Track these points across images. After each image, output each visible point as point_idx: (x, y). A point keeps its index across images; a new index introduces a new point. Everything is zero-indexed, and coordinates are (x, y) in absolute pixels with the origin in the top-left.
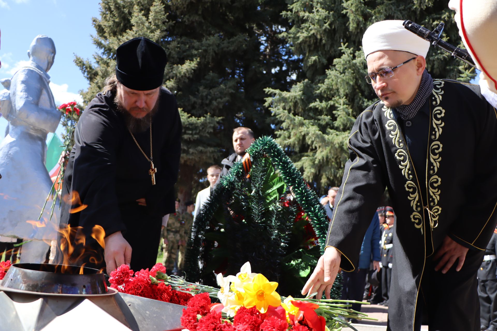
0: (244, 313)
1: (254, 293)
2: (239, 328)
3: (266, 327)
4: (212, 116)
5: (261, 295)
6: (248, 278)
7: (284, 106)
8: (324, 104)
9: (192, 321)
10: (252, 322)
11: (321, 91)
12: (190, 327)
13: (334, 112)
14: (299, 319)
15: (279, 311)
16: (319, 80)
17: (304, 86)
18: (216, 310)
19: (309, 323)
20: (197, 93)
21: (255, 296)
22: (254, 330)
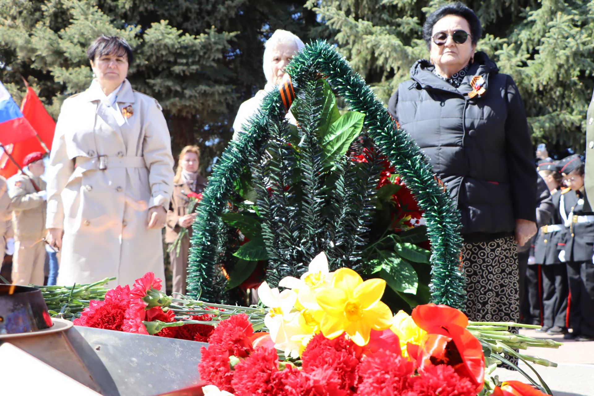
0: (322, 347)
1: (339, 308)
2: (314, 376)
4: (220, 31)
5: (353, 311)
6: (325, 282)
9: (222, 368)
10: (339, 364)
12: (219, 380)
13: (424, 9)
15: (387, 338)
18: (263, 345)
21: (342, 313)
22: (343, 380)
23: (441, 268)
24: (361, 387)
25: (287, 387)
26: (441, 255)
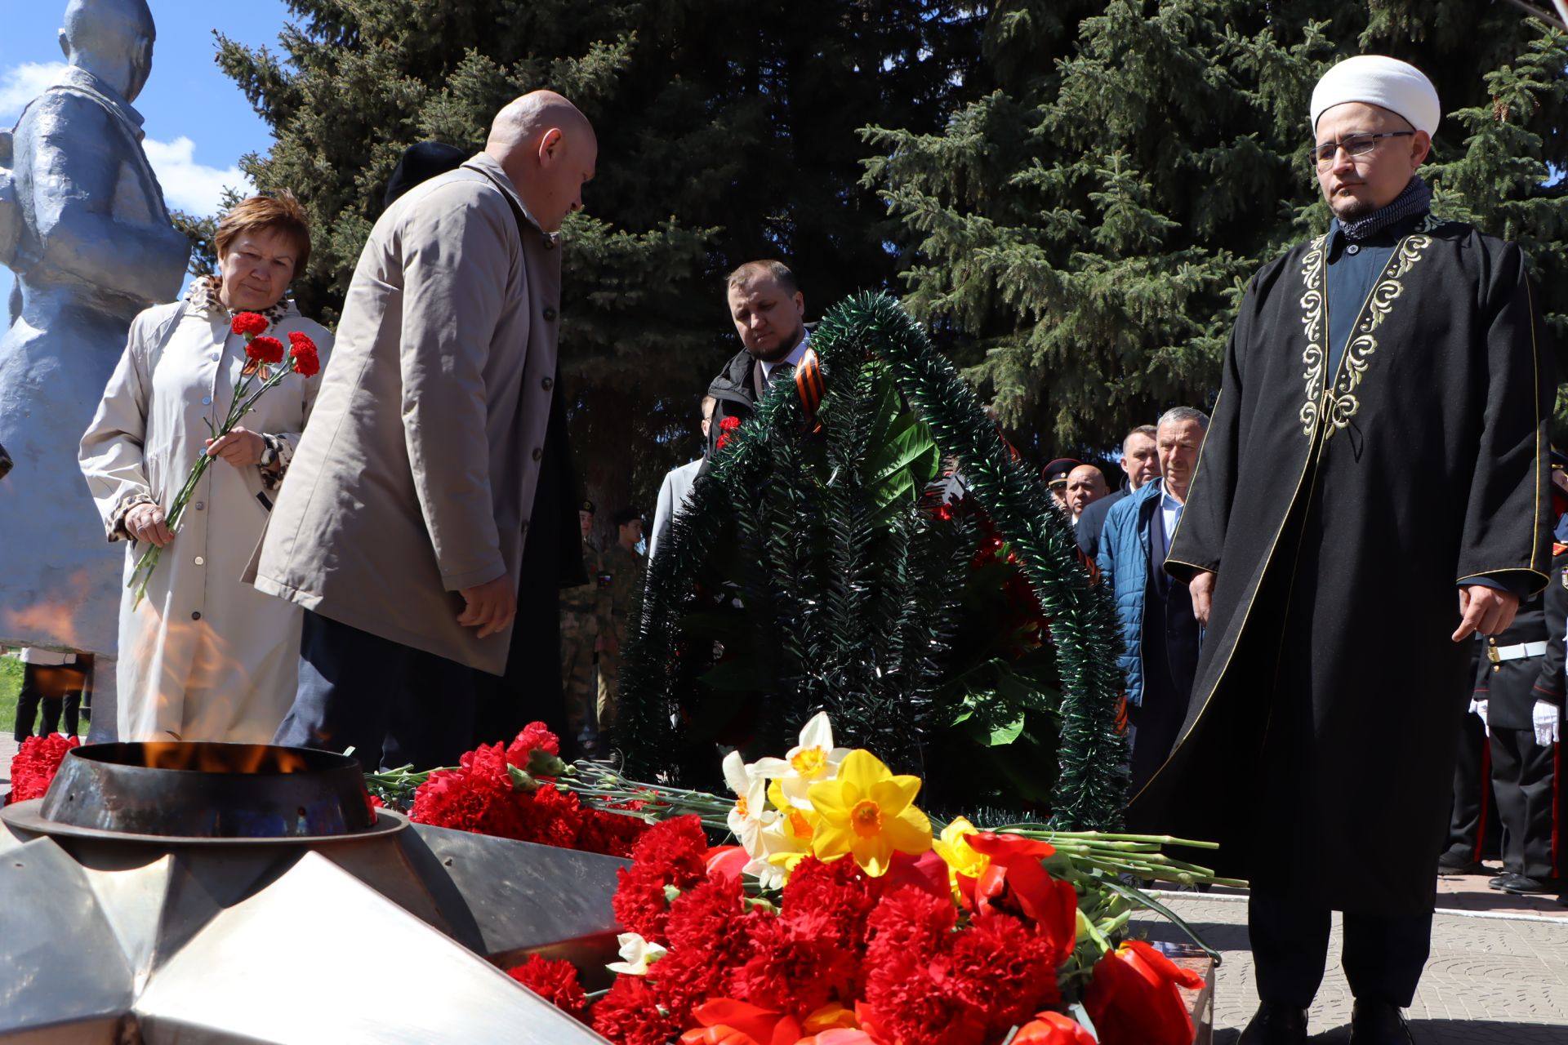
0: (814, 876)
1: (843, 811)
2: (798, 925)
3: (885, 920)
4: (687, 225)
5: (866, 819)
6: (825, 764)
7: (926, 180)
8: (1056, 174)
9: (650, 906)
10: (840, 905)
11: (1048, 128)
12: (645, 925)
13: (1093, 196)
14: (990, 891)
15: (926, 866)
16: (1042, 91)
17: (988, 113)
18: (724, 868)
19: (1025, 902)
20: (633, 153)
21: (848, 821)
22: (847, 932)
23: (1079, 726)
24: (873, 945)
25: (752, 942)
26: (1080, 701)
